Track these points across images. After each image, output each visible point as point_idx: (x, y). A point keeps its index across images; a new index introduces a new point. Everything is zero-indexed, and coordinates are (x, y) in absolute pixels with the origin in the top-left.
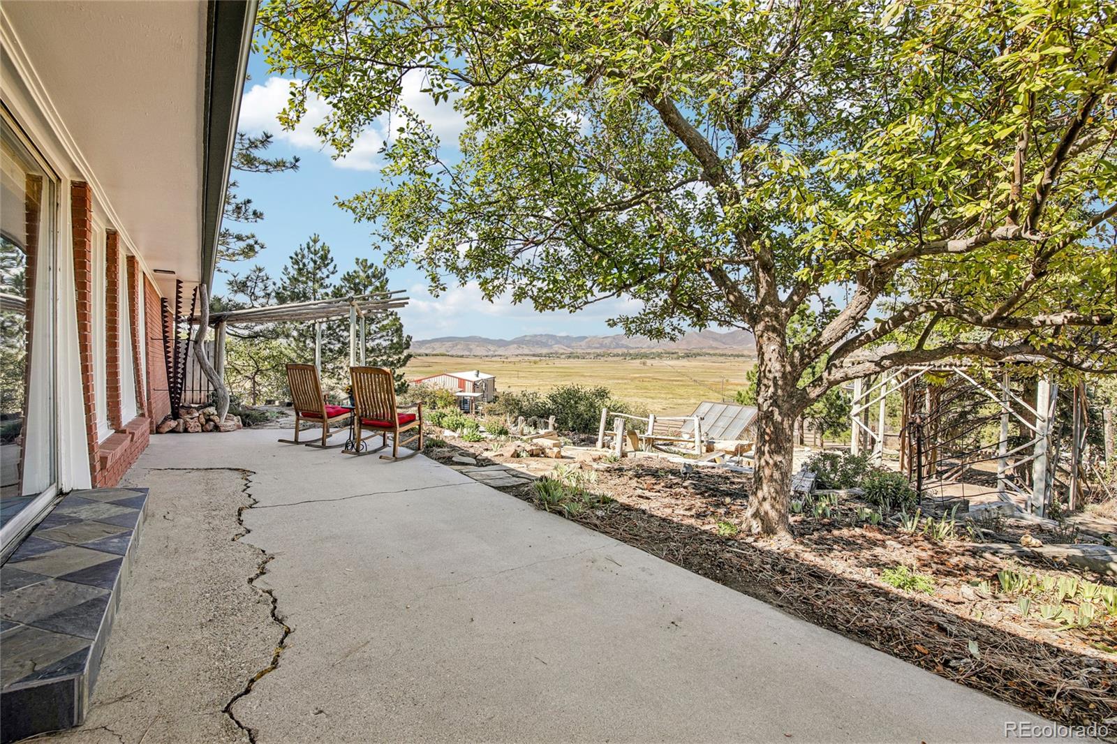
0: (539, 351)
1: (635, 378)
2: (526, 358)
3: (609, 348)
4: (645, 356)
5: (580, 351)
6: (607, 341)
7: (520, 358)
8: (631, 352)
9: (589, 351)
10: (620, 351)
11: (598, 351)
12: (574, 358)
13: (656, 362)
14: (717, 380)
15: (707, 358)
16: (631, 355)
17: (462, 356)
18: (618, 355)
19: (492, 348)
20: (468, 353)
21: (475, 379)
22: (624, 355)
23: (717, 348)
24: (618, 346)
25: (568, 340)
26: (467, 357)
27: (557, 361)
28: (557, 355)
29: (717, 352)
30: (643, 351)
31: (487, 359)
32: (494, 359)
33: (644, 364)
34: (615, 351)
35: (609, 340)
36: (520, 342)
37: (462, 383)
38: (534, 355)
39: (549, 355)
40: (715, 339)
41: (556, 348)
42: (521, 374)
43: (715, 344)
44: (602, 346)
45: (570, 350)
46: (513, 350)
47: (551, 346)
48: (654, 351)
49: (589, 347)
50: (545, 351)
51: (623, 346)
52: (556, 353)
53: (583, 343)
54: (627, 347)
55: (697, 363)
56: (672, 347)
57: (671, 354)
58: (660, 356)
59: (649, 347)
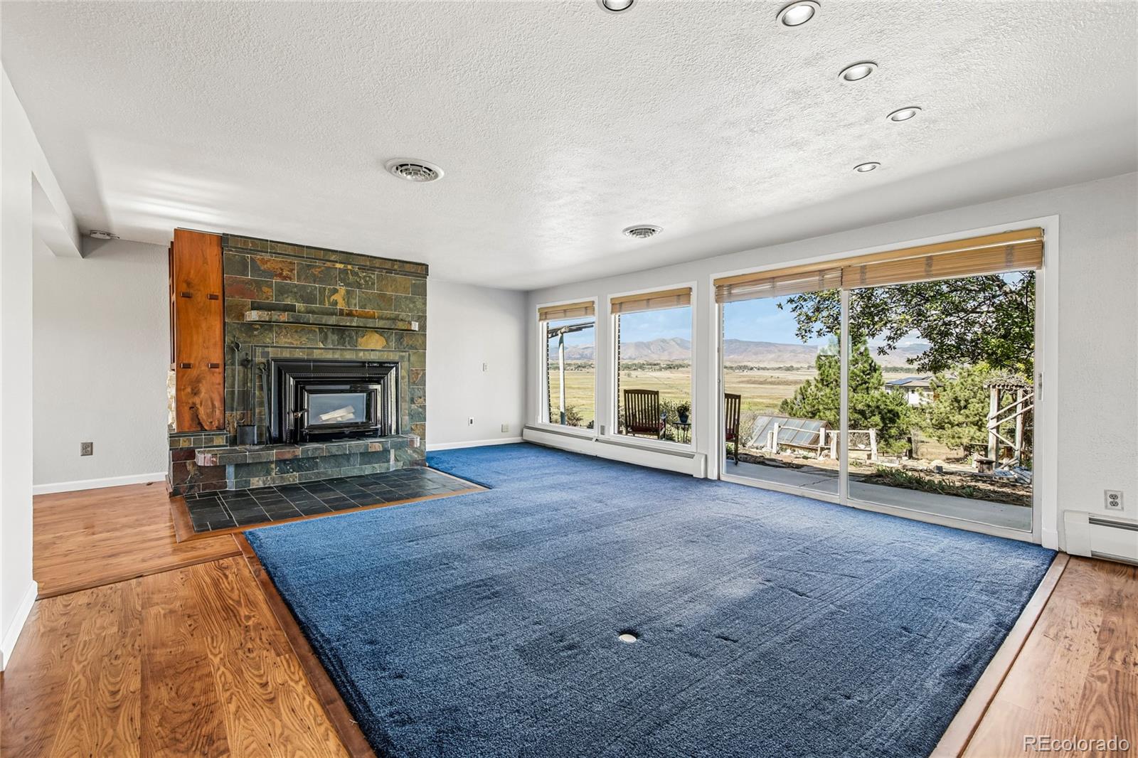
13: (640, 373)
55: (681, 375)
56: (654, 358)
57: (654, 366)
58: (642, 367)
59: (630, 358)
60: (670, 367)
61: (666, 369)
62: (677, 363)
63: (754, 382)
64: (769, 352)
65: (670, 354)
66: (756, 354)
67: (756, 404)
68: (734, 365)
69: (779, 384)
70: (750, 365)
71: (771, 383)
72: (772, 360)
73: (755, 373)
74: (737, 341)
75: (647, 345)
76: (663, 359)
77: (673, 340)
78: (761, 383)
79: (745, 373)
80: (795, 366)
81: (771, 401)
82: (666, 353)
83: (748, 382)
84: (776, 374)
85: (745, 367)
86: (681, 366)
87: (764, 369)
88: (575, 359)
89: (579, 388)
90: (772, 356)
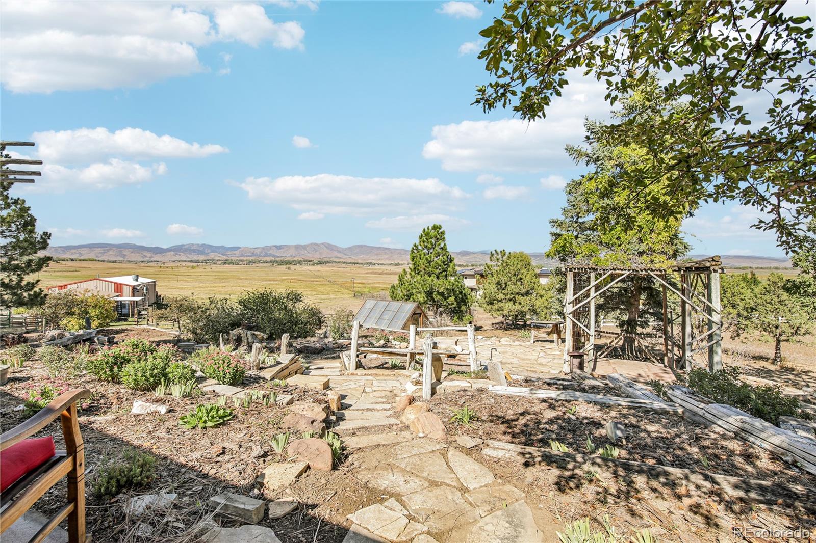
0: (195, 258)
1: (284, 280)
2: (184, 264)
3: (260, 256)
4: (289, 263)
5: (233, 258)
6: (258, 251)
7: (177, 264)
8: (278, 259)
9: (242, 258)
10: (268, 259)
11: (250, 259)
12: (229, 264)
13: (298, 267)
14: (345, 280)
15: (334, 264)
16: (277, 262)
17: (115, 262)
18: (267, 262)
19: (149, 255)
20: (121, 259)
21: (135, 283)
22: (272, 262)
23: (340, 258)
24: (266, 255)
25: (222, 249)
26: (121, 262)
27: (214, 266)
28: (214, 262)
29: (341, 260)
30: (287, 259)
31: (143, 264)
32: (150, 264)
33: (289, 269)
34: (265, 259)
35: (259, 250)
36: (177, 249)
37: (119, 288)
38: (191, 261)
39: (206, 262)
40: (339, 252)
41: (212, 256)
42: (180, 278)
43: (339, 255)
44: (253, 254)
45: (225, 258)
46: (170, 256)
47: (207, 254)
48: (296, 259)
49: (242, 255)
50: (201, 258)
51: (271, 255)
52: (213, 260)
53: (237, 252)
54: (274, 256)
55: (328, 269)
56: (309, 256)
57: (309, 262)
58: (300, 263)
59: (291, 256)
60: (320, 263)
61: (317, 264)
62: (325, 260)
63: (375, 273)
64: (385, 253)
65: (321, 254)
66: (377, 254)
67: (375, 288)
68: (364, 262)
69: (390, 274)
70: (374, 262)
71: (386, 274)
72: (387, 259)
73: (377, 267)
74: (365, 246)
75: (304, 247)
76: (316, 257)
77: (323, 244)
78: (380, 274)
79: (371, 267)
80: (401, 263)
81: (385, 286)
82: (318, 253)
83: (372, 273)
84: (389, 268)
85: (371, 263)
86: (328, 262)
87: (382, 264)
88: (247, 256)
89: (246, 279)
90: (387, 256)
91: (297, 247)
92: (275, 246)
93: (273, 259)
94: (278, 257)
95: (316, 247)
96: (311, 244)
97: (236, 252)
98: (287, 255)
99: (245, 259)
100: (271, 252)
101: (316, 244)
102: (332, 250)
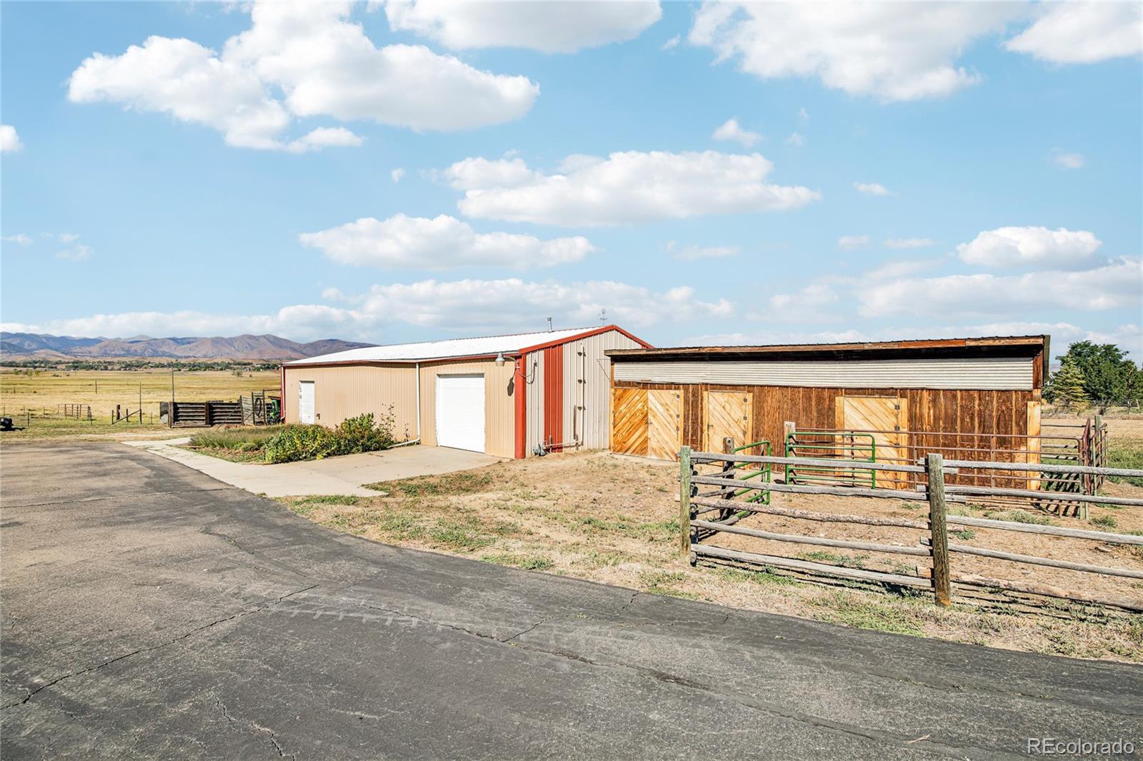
0: (5, 358)
3: (142, 355)
4: (207, 367)
5: (91, 360)
8: (183, 361)
9: (109, 359)
10: (164, 361)
11: (127, 360)
16: (184, 366)
18: (163, 366)
22: (178, 366)
24: (155, 354)
30: (201, 360)
34: (157, 360)
35: (141, 345)
39: (32, 365)
40: (294, 350)
41: (41, 355)
44: (128, 353)
45: (70, 358)
48: (219, 360)
49: (106, 354)
50: (19, 358)
51: (164, 354)
52: (47, 362)
53: (95, 349)
54: (171, 356)
91: (217, 341)
92: (174, 339)
93: (174, 360)
94: (181, 357)
95: (248, 340)
96: (244, 336)
97: (91, 349)
98: (200, 355)
99: (115, 360)
100: (165, 349)
101: (251, 337)
102: (281, 347)
